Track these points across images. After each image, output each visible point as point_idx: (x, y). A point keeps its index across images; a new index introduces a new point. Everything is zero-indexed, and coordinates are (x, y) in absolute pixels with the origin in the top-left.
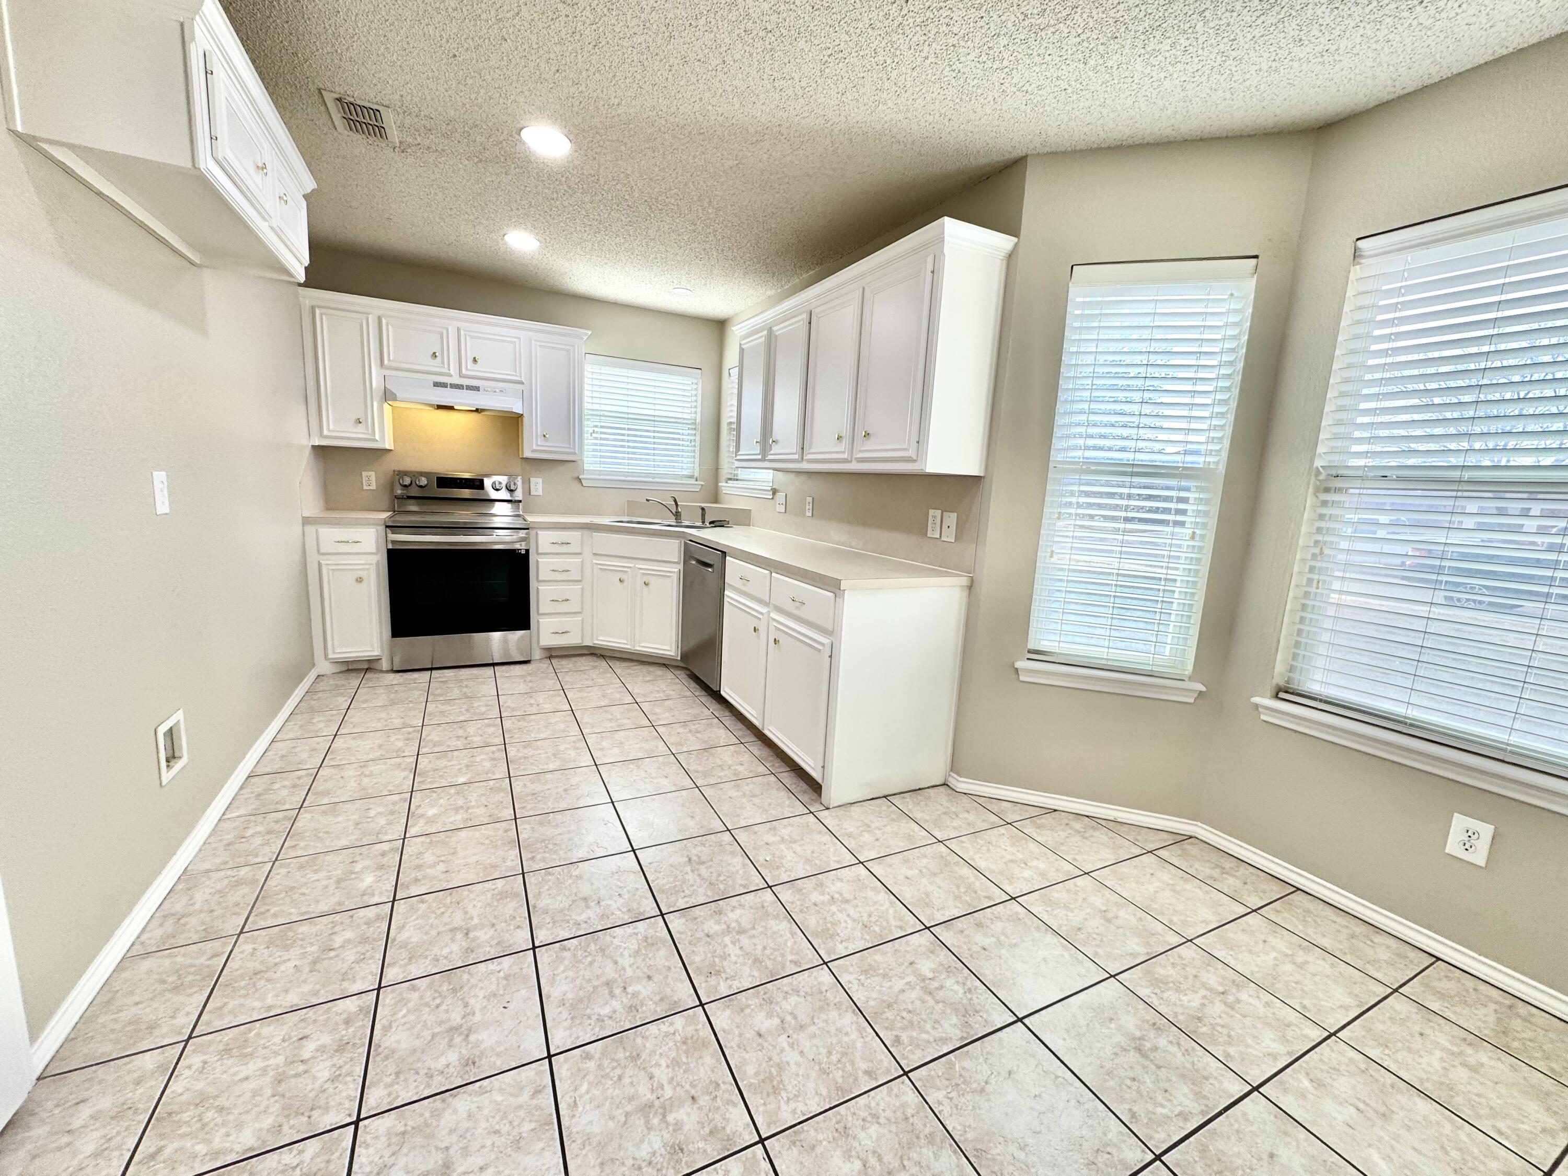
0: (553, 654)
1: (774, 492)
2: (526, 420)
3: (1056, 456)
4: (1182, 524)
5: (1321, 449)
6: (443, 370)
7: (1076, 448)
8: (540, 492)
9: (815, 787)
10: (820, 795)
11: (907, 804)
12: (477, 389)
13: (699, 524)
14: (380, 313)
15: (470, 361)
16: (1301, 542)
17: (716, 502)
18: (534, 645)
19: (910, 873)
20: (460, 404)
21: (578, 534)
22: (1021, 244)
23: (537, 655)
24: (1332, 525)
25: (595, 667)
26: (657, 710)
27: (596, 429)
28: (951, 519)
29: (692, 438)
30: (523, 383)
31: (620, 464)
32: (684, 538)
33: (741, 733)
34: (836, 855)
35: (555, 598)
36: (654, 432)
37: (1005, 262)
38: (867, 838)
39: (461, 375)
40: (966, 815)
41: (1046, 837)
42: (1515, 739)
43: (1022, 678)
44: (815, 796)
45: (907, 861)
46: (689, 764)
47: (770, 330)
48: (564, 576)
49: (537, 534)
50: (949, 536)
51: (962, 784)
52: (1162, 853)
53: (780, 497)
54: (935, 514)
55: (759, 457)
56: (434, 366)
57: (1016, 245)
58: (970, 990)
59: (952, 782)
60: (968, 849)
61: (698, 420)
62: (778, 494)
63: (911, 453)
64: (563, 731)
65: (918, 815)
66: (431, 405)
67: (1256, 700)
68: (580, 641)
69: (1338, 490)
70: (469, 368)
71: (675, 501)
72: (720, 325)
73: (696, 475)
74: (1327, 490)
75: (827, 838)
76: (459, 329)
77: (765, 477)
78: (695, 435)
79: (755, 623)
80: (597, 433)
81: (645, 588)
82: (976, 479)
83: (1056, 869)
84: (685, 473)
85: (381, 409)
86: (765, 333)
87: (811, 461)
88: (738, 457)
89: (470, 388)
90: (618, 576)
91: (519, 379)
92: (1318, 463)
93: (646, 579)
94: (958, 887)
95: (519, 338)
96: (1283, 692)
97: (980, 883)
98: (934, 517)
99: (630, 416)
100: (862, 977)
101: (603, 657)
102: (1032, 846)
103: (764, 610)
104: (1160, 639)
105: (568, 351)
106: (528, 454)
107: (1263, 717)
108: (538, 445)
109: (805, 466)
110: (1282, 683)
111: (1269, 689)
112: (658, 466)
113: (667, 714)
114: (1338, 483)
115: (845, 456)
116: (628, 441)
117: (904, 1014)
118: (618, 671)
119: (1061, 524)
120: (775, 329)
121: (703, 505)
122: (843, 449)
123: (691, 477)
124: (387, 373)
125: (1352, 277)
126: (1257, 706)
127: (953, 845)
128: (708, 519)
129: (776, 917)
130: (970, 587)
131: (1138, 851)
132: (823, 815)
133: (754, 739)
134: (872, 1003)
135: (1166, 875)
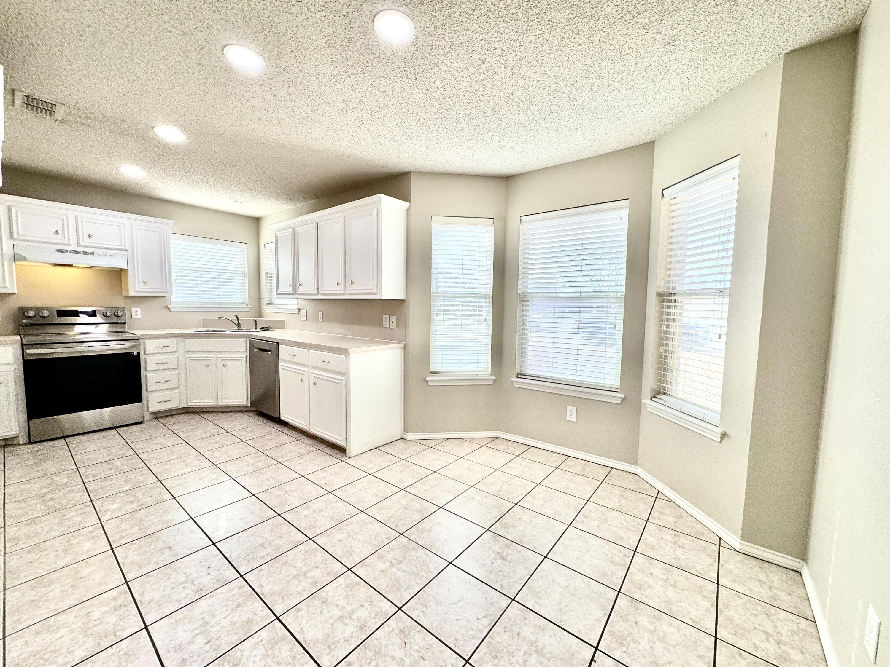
0: (157, 416)
1: (299, 310)
2: (130, 273)
3: (433, 290)
4: (481, 315)
5: (520, 287)
6: (63, 242)
7: (440, 287)
8: (139, 316)
9: (342, 450)
10: (346, 454)
11: (387, 449)
12: (92, 254)
13: (254, 330)
14: (8, 204)
15: (86, 237)
16: (518, 320)
17: (260, 317)
18: (146, 412)
19: (392, 473)
20: (76, 263)
21: (174, 340)
22: (412, 207)
23: (147, 417)
24: (526, 313)
25: (191, 419)
26: (243, 433)
27: (178, 277)
28: (394, 318)
29: (243, 281)
30: (127, 251)
31: (196, 297)
32: (249, 337)
33: (297, 436)
34: (358, 474)
35: (159, 381)
36: (218, 278)
37: (406, 212)
38: (371, 465)
39: (78, 245)
40: (412, 448)
41: (446, 449)
42: (578, 378)
43: (429, 384)
44: (342, 454)
45: (391, 469)
46: (271, 454)
47: (294, 229)
48: (165, 367)
49: (144, 342)
50: (393, 326)
51: (409, 436)
52: (488, 445)
53: (303, 313)
54: (386, 317)
55: (292, 292)
56: (58, 239)
57: (410, 205)
58: (422, 504)
59: (405, 436)
60: (415, 460)
61: (246, 271)
62: (301, 311)
63: (374, 291)
64: (185, 453)
65: (392, 452)
66: (50, 264)
67: (511, 379)
68: (178, 405)
69: (526, 301)
70: (85, 241)
71: (237, 318)
72: (257, 221)
73: (247, 302)
74: (523, 301)
75: (353, 468)
76: (76, 217)
77: (293, 303)
78: (244, 280)
79: (301, 376)
80: (179, 279)
81: (224, 368)
82: (402, 301)
83: (449, 459)
84: (239, 301)
85: (10, 267)
86: (291, 230)
87: (322, 294)
88: (278, 293)
89: (85, 253)
90: (204, 363)
91: (124, 248)
92: (520, 292)
93: (224, 363)
94: (413, 473)
95: (123, 224)
96: (520, 375)
97: (421, 470)
98: (386, 318)
99: (201, 269)
100: (379, 511)
101: (196, 413)
102: (440, 453)
103: (306, 369)
104: (479, 361)
105: (160, 232)
106: (132, 293)
107: (515, 385)
108: (139, 288)
109: (320, 297)
110: (519, 372)
111: (515, 376)
112: (222, 298)
113: (250, 435)
114: (526, 299)
115: (342, 292)
116: (201, 284)
117: (398, 518)
118: (210, 419)
119: (438, 318)
120: (297, 229)
121: (255, 319)
122: (340, 289)
123: (244, 303)
124: (16, 242)
125: (521, 229)
126: (512, 381)
127: (408, 460)
128: (259, 326)
129: (336, 502)
130: (404, 348)
131: (479, 446)
132: (348, 461)
133: (304, 437)
134: (384, 518)
135: (490, 452)
